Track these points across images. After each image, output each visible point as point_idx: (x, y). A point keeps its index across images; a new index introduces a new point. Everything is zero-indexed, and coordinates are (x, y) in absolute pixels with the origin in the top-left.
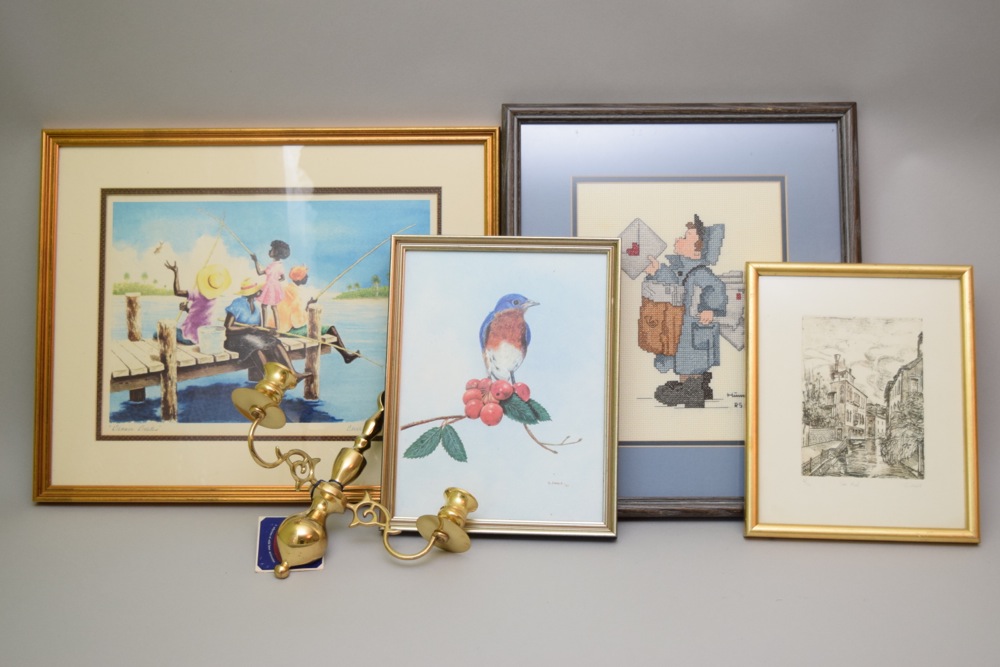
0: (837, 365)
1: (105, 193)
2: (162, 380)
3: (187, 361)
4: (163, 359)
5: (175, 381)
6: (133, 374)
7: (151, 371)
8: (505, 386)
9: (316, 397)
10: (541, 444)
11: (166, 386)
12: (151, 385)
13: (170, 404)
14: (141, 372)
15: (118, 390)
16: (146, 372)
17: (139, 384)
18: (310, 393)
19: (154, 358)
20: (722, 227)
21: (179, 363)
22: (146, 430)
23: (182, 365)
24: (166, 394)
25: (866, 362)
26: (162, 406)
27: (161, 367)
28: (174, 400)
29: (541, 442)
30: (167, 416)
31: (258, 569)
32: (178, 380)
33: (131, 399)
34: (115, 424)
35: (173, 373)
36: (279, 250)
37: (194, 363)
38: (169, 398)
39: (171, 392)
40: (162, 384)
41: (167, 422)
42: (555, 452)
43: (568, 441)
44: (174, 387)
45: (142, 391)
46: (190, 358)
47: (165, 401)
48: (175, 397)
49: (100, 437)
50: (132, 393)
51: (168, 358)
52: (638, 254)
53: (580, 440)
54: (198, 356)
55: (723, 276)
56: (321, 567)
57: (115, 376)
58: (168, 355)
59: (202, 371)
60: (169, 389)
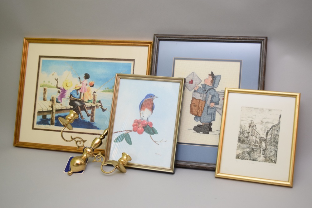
0: (251, 123)
1: (40, 57)
2: (51, 113)
3: (58, 108)
4: (52, 107)
5: (55, 113)
6: (44, 111)
7: (49, 110)
8: (145, 122)
9: (94, 122)
10: (154, 141)
11: (52, 115)
12: (48, 114)
13: (53, 120)
14: (46, 110)
15: (39, 115)
16: (47, 110)
17: (45, 114)
18: (92, 120)
19: (50, 106)
20: (220, 76)
21: (56, 108)
22: (46, 127)
23: (57, 109)
24: (52, 117)
25: (261, 123)
26: (51, 121)
27: (51, 109)
28: (54, 119)
29: (154, 140)
30: (52, 124)
31: (64, 172)
33: (43, 118)
34: (38, 125)
35: (54, 111)
36: (87, 76)
37: (60, 109)
38: (53, 118)
40: (51, 114)
41: (52, 126)
42: (158, 144)
43: (162, 141)
45: (46, 116)
46: (59, 107)
47: (52, 119)
48: (54, 118)
49: (33, 128)
50: (43, 116)
51: (53, 107)
52: (192, 83)
53: (166, 141)
54: (62, 106)
55: (219, 92)
56: (82, 173)
57: (39, 111)
58: (53, 106)
59: (62, 111)
60: (53, 116)
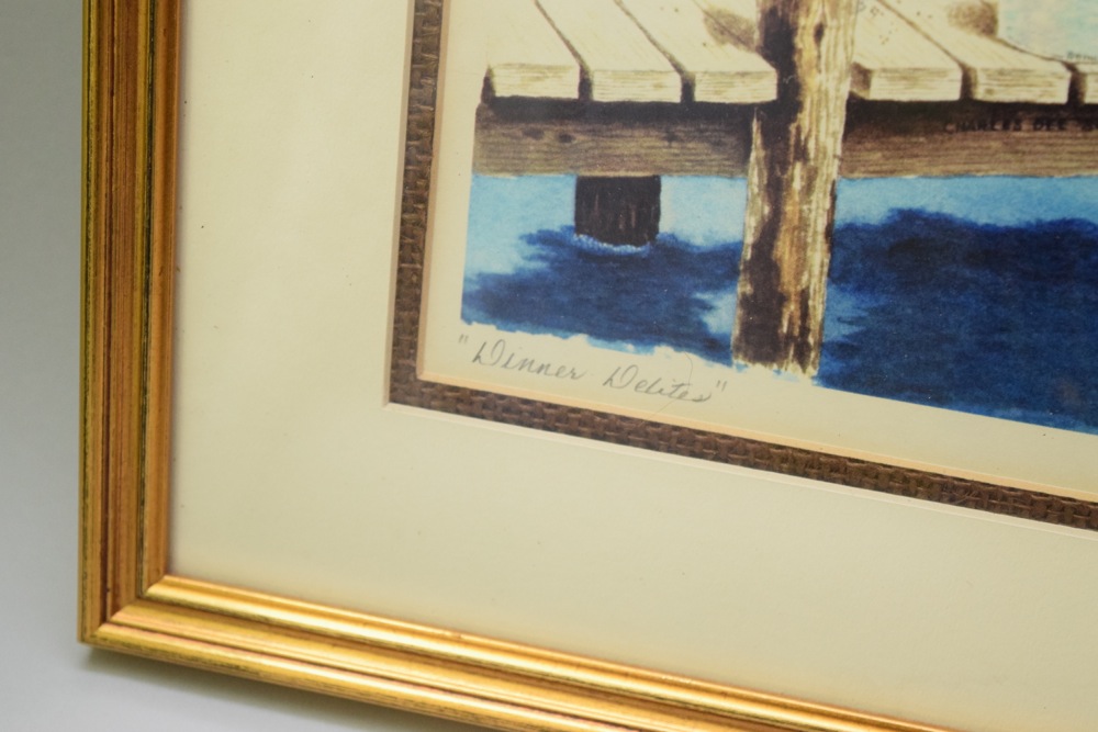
2: (757, 153)
3: (910, 76)
4: (778, 42)
5: (831, 169)
6: (600, 95)
7: (701, 95)
11: (775, 189)
12: (698, 168)
13: (787, 285)
14: (645, 93)
15: (515, 166)
16: (673, 95)
17: (630, 154)
19: (724, 29)
21: (863, 75)
22: (645, 390)
23: (879, 91)
24: (769, 232)
26: (744, 287)
27: (761, 86)
28: (808, 266)
30: (764, 342)
32: (848, 166)
33: (581, 224)
34: (486, 332)
35: (823, 126)
37: (950, 92)
38: (784, 250)
39: (803, 224)
40: (755, 176)
41: (759, 372)
44: (820, 201)
45: (646, 194)
46: (933, 59)
47: (764, 262)
48: (818, 256)
49: (406, 385)
50: (589, 194)
51: (804, 41)
54: (982, 55)
57: (502, 90)
58: (806, 23)
59: (994, 142)
60: (789, 208)
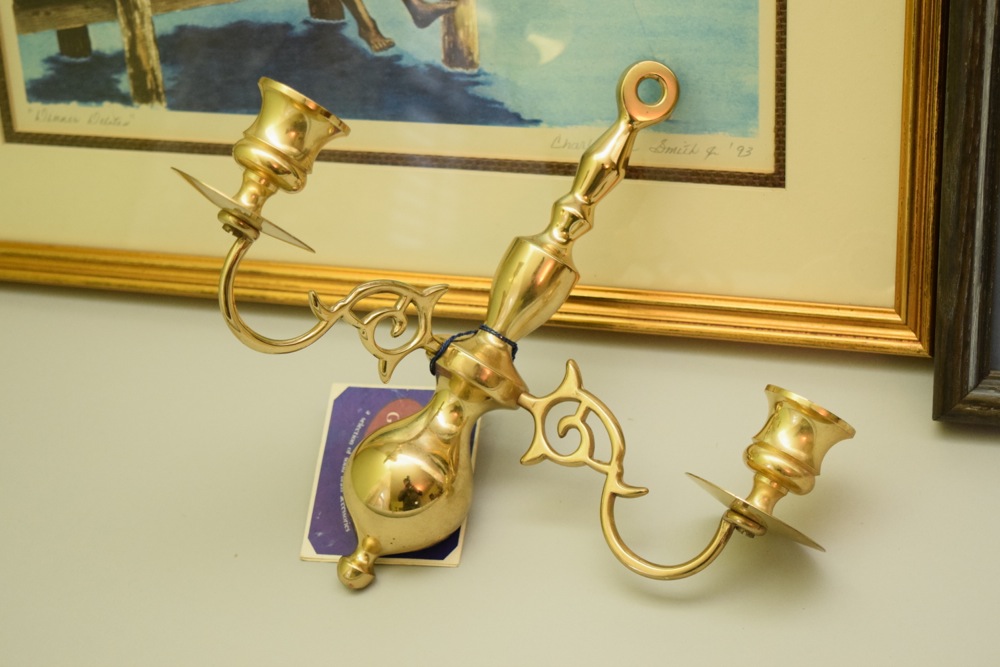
2: (120, 10)
5: (148, 12)
9: (472, 64)
11: (130, 24)
12: (100, 19)
13: (147, 68)
15: (34, 29)
17: (74, 17)
18: (455, 52)
22: (104, 122)
24: (133, 44)
26: (130, 70)
28: (151, 57)
30: (144, 94)
31: (308, 550)
32: (155, 10)
33: (63, 51)
34: (38, 106)
38: (140, 51)
39: (144, 39)
40: (122, 20)
41: (144, 108)
44: (148, 27)
45: (82, 34)
47: (135, 60)
48: (154, 52)
49: (10, 134)
50: (63, 37)
56: (454, 557)
60: (138, 32)
